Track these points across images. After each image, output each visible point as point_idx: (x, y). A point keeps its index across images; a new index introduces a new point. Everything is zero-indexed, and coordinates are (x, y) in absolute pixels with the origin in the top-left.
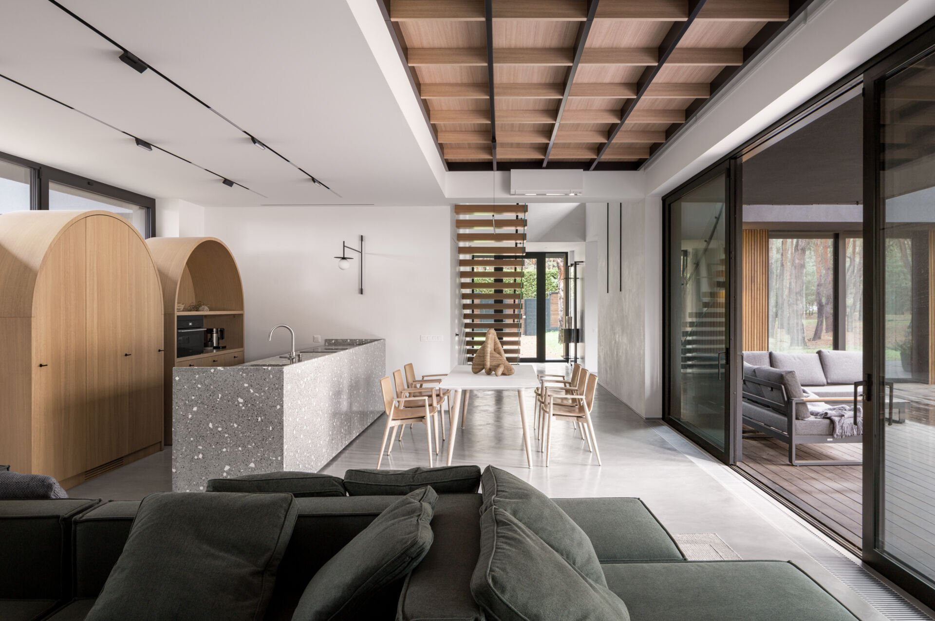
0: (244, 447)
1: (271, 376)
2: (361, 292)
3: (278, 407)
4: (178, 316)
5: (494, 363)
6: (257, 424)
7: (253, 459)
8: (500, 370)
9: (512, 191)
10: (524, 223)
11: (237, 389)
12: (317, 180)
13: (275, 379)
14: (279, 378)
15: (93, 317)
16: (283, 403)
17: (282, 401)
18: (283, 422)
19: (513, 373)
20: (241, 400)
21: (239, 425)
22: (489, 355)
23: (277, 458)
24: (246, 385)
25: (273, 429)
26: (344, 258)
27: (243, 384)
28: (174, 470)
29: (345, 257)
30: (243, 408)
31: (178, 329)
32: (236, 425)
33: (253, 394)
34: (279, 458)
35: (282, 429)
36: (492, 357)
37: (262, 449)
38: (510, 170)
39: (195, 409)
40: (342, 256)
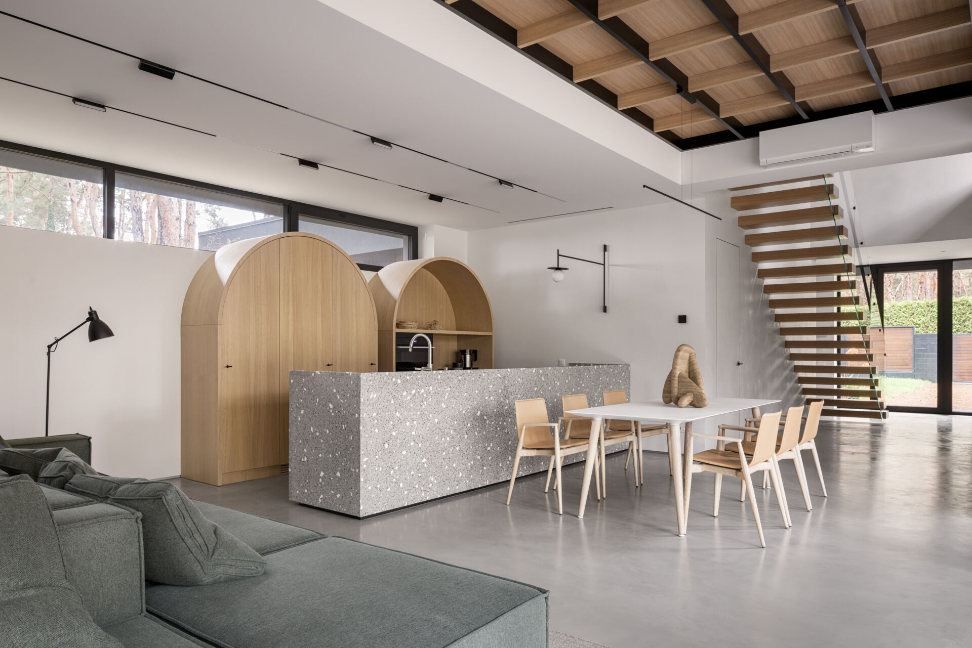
0: (333, 454)
1: (352, 382)
2: (605, 310)
3: (357, 415)
4: (397, 334)
5: (683, 390)
6: (342, 431)
7: (339, 468)
8: (686, 401)
9: (762, 161)
10: (834, 211)
11: (329, 394)
12: (504, 181)
13: (354, 385)
14: (358, 384)
15: (288, 328)
16: (360, 412)
17: (360, 409)
18: (360, 432)
19: (706, 406)
20: (331, 406)
21: (330, 431)
22: (677, 378)
23: (355, 470)
24: (335, 391)
25: (353, 438)
26: (558, 269)
27: (332, 389)
28: (290, 470)
29: (560, 267)
30: (333, 414)
31: (397, 345)
32: (328, 432)
33: (339, 400)
34: (357, 470)
35: (359, 439)
36: (680, 382)
37: (345, 459)
38: (758, 135)
39: (302, 412)
40: (557, 267)
